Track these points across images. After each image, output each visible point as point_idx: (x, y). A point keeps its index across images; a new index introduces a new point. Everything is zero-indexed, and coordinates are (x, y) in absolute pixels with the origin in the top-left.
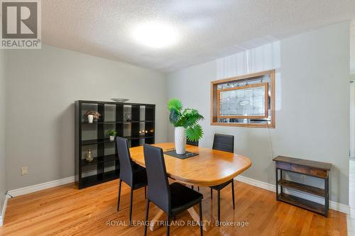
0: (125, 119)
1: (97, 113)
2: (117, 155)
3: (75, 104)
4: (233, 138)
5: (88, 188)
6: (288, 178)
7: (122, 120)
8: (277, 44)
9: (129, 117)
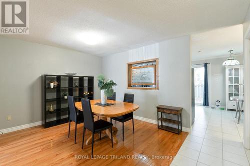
0: (74, 86)
1: (56, 82)
2: (69, 108)
3: (42, 77)
4: (133, 96)
5: (50, 128)
6: (165, 117)
7: (72, 86)
8: (157, 44)
9: (77, 84)
